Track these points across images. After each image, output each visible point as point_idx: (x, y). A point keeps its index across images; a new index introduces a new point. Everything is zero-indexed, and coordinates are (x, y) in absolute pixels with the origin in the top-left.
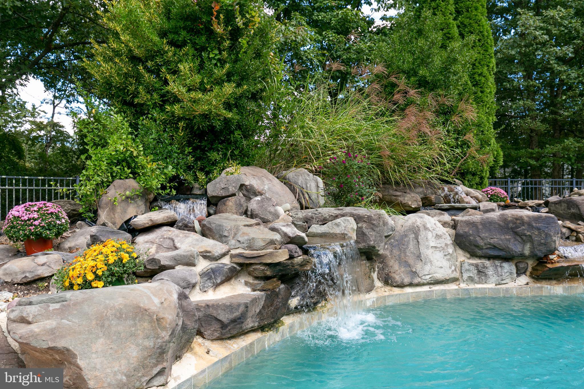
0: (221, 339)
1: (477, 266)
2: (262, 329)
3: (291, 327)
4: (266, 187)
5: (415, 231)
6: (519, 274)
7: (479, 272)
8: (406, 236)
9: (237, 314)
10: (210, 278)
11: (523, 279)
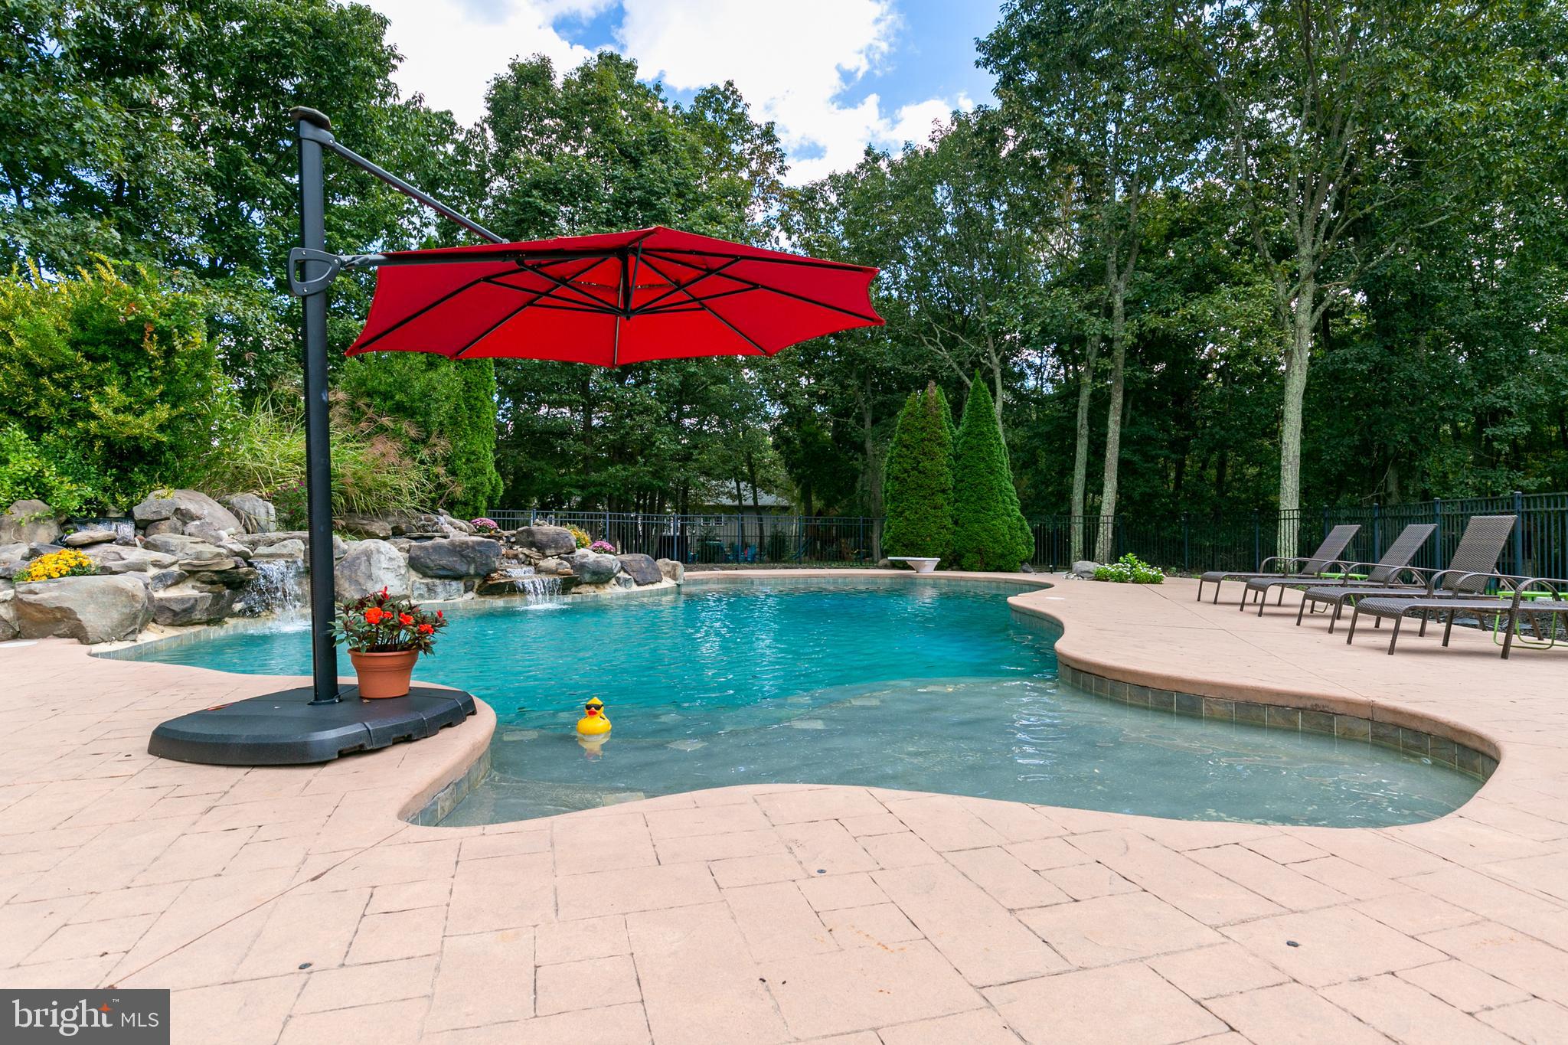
0: (172, 625)
1: (427, 584)
2: (208, 623)
3: (235, 627)
4: (206, 512)
5: (368, 555)
6: (466, 591)
7: (429, 590)
8: (358, 558)
9: (187, 605)
10: (161, 581)
11: (471, 595)
